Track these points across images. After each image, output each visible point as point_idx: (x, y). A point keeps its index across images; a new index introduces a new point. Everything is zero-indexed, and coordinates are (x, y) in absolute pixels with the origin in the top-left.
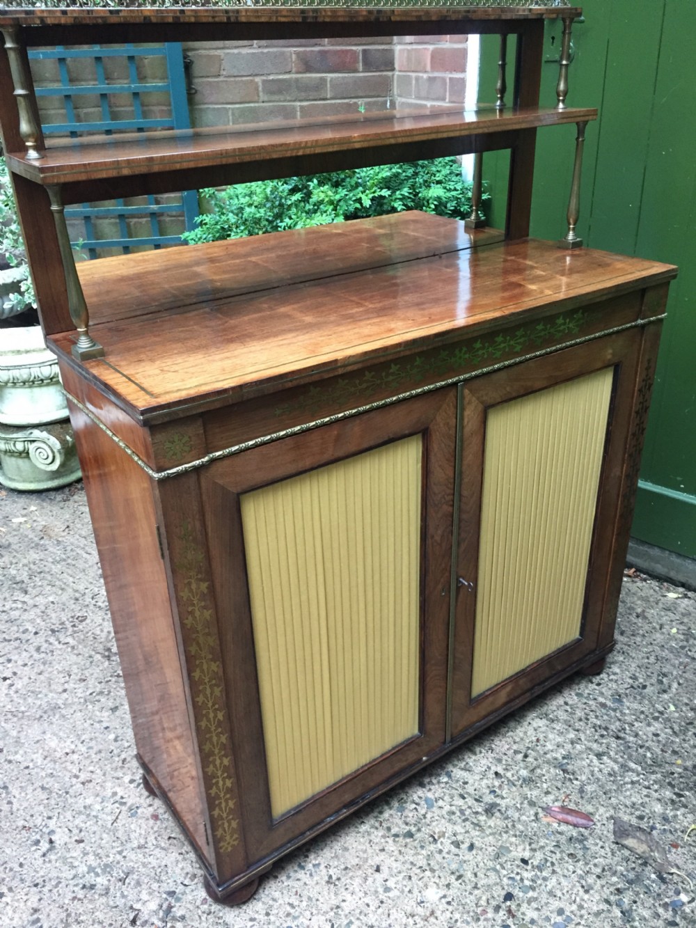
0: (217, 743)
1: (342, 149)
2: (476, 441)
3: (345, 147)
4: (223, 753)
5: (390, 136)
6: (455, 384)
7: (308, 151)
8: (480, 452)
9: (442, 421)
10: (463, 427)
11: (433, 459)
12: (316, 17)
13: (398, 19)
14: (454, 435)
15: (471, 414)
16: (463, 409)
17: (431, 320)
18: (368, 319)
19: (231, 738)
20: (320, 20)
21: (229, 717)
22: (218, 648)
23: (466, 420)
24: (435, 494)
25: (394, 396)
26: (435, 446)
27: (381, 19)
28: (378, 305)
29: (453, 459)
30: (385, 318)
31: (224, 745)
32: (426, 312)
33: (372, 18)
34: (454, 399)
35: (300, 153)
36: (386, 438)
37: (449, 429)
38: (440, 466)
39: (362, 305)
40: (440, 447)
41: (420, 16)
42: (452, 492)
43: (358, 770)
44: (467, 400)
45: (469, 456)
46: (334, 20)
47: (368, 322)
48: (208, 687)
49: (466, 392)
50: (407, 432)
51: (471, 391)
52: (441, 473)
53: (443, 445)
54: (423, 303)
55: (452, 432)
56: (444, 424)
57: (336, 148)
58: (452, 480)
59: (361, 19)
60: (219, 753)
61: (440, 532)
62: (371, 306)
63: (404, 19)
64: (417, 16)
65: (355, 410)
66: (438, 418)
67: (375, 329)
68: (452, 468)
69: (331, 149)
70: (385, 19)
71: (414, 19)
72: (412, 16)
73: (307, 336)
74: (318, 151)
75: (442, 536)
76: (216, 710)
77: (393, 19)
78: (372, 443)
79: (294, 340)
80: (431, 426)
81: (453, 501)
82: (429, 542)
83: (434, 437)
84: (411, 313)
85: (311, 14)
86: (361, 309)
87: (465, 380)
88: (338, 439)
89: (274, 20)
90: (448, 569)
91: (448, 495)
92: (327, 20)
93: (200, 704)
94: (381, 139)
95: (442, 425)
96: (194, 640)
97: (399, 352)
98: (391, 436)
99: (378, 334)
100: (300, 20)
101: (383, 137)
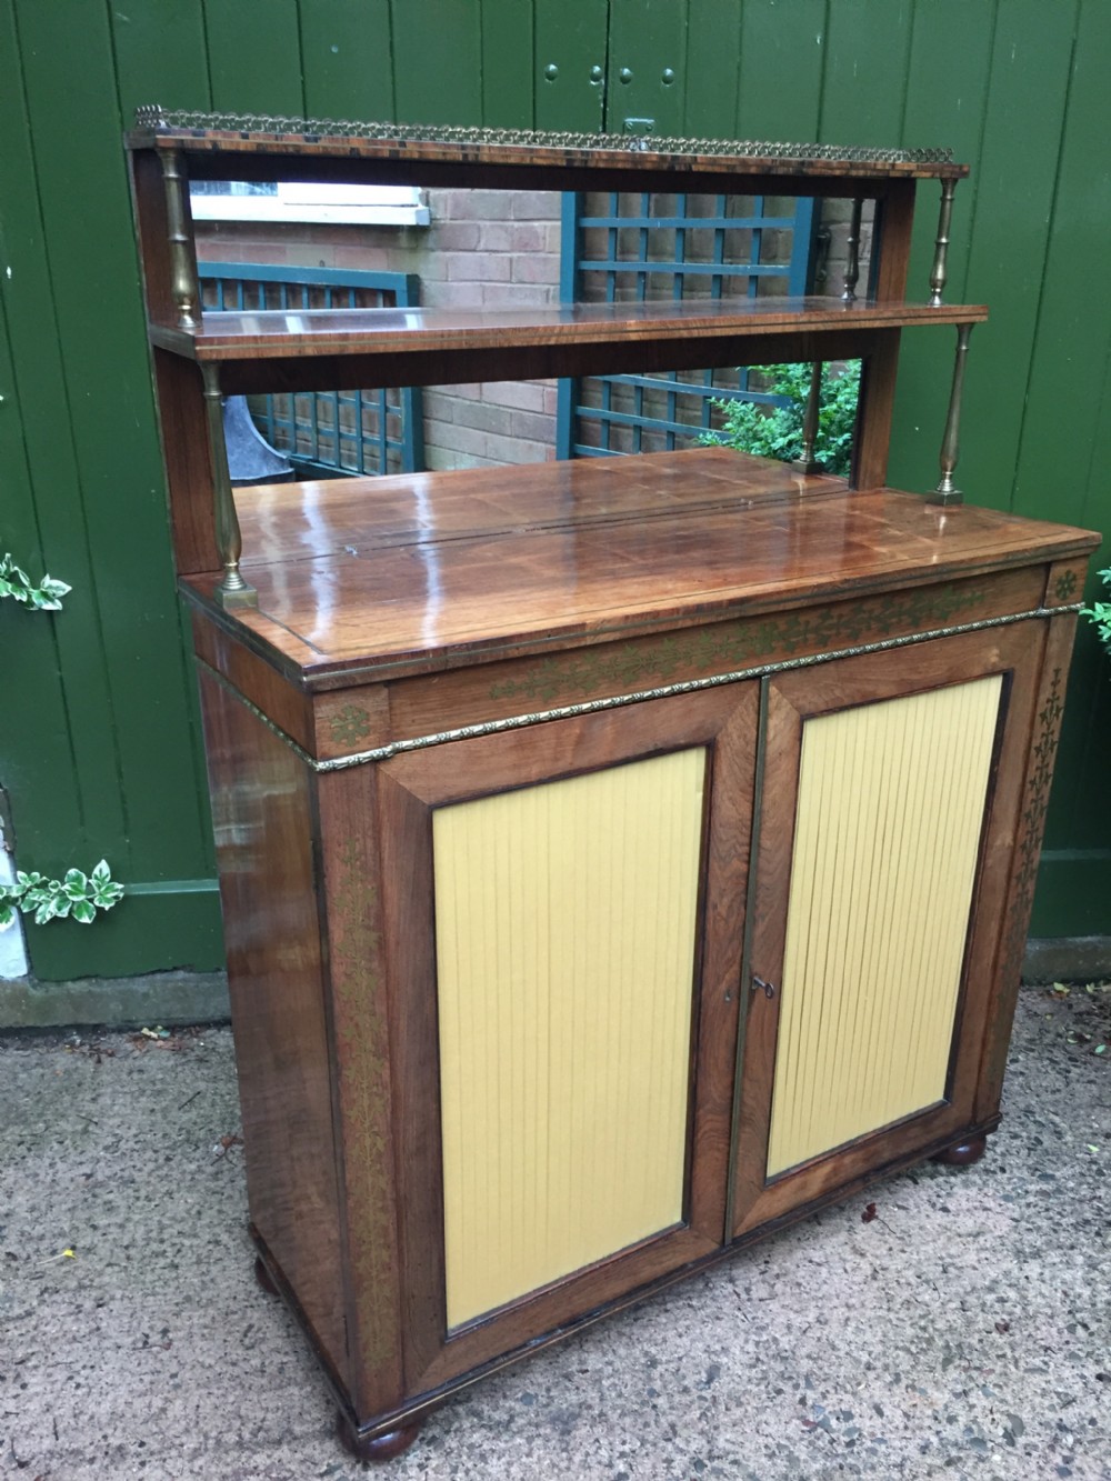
0: (373, 1188)
1: (612, 340)
2: (786, 765)
3: (616, 338)
4: (380, 1204)
5: (682, 326)
6: (757, 677)
7: (563, 340)
8: (793, 784)
9: (736, 733)
10: (766, 743)
11: (720, 787)
12: (586, 161)
13: (701, 168)
14: (753, 753)
15: (779, 724)
16: (767, 716)
17: (726, 582)
18: (635, 577)
19: (395, 1182)
20: (592, 164)
21: (394, 1147)
22: (385, 1037)
23: (771, 734)
24: (721, 840)
25: (665, 686)
26: (723, 768)
27: (677, 168)
28: (651, 561)
29: (751, 789)
30: (659, 577)
31: (384, 1192)
32: (720, 573)
33: (665, 166)
34: (755, 700)
35: (552, 342)
36: (651, 748)
37: (747, 744)
38: (730, 799)
39: (628, 560)
40: (733, 771)
41: (734, 166)
42: (747, 840)
43: (584, 1268)
44: (772, 704)
45: (774, 790)
46: (610, 166)
47: (635, 580)
48: (365, 1095)
49: (773, 690)
50: (682, 742)
51: (780, 690)
52: (732, 809)
53: (736, 768)
54: (716, 563)
55: (751, 749)
56: (739, 737)
57: (603, 339)
58: (749, 823)
59: (648, 166)
60: (374, 1204)
61: (726, 901)
62: (641, 562)
63: (710, 169)
64: (728, 166)
65: (609, 701)
66: (731, 727)
67: (645, 589)
68: (749, 805)
69: (596, 339)
70: (683, 168)
71: (724, 170)
72: (720, 165)
73: (546, 594)
74: (577, 340)
75: (730, 907)
76: (377, 1134)
77: (694, 168)
78: (630, 753)
79: (527, 597)
80: (719, 737)
81: (749, 855)
82: (710, 913)
83: (723, 753)
84: (698, 573)
85: (579, 156)
86: (626, 565)
87: (772, 672)
88: (580, 741)
89: (528, 161)
90: (738, 961)
91: (742, 845)
92: (602, 165)
93: (352, 1120)
94: (668, 330)
95: (735, 736)
96: (352, 1019)
97: (677, 620)
98: (660, 746)
99: (647, 596)
100: (564, 164)
101: (670, 327)
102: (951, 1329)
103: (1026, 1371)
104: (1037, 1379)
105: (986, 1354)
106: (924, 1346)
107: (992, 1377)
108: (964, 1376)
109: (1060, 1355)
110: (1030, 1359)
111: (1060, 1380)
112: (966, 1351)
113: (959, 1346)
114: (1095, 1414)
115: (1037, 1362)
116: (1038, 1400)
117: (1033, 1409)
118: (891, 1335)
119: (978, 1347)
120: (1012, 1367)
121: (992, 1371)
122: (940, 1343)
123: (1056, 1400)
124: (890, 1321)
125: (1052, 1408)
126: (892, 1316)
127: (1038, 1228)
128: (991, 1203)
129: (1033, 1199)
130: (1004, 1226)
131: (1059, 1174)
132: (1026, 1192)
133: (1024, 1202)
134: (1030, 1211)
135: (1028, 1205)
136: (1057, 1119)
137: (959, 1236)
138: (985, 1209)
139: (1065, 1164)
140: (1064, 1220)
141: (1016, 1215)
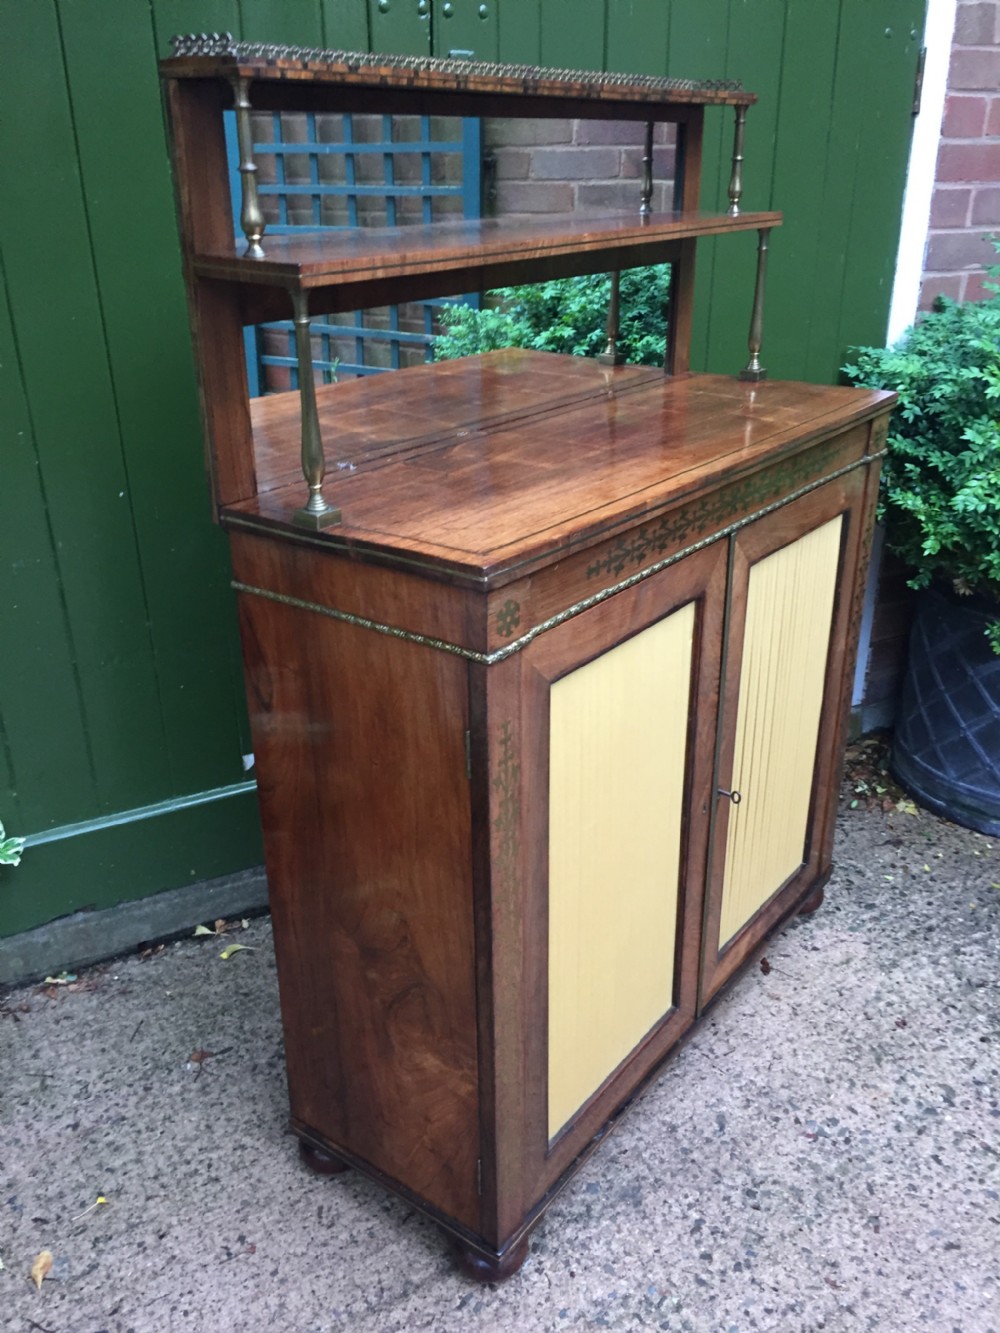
3: (575, 249)
69: (564, 251)
94: (607, 240)
102: (869, 1036)
103: (934, 1050)
104: (943, 1054)
105: (901, 1047)
106: (857, 1053)
107: (915, 1062)
108: (895, 1067)
109: (949, 1032)
110: (932, 1041)
111: (959, 1050)
112: (886, 1048)
113: (880, 1046)
114: (994, 1067)
115: (937, 1041)
116: (953, 1068)
117: (953, 1076)
118: (830, 1052)
119: (892, 1042)
120: (922, 1050)
121: (912, 1058)
122: (866, 1048)
123: (964, 1065)
124: (824, 1042)
125: (964, 1071)
126: (823, 1038)
127: (885, 945)
128: (844, 936)
129: (870, 925)
130: (862, 950)
131: (877, 902)
132: (863, 921)
133: (865, 929)
134: (873, 934)
135: (869, 930)
136: (853, 862)
137: (836, 966)
138: (842, 941)
139: (877, 894)
140: (899, 935)
141: (865, 940)
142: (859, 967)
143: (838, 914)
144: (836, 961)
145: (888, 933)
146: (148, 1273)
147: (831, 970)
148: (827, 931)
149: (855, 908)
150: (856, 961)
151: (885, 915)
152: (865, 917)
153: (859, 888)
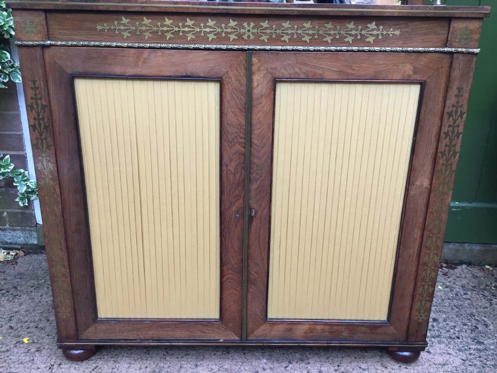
127: (475, 365)
128: (452, 352)
129: (472, 352)
130: (458, 362)
131: (485, 342)
132: (470, 348)
133: (468, 352)
134: (472, 357)
135: (470, 354)
136: (486, 319)
137: (435, 364)
138: (449, 354)
139: (489, 338)
140: (488, 363)
141: (464, 358)
142: (449, 370)
143: (456, 340)
144: (436, 362)
145: (482, 359)
146: (20, 361)
147: (430, 365)
148: (443, 346)
149: (470, 340)
150: (449, 366)
151: (487, 350)
152: (472, 347)
153: (480, 332)
